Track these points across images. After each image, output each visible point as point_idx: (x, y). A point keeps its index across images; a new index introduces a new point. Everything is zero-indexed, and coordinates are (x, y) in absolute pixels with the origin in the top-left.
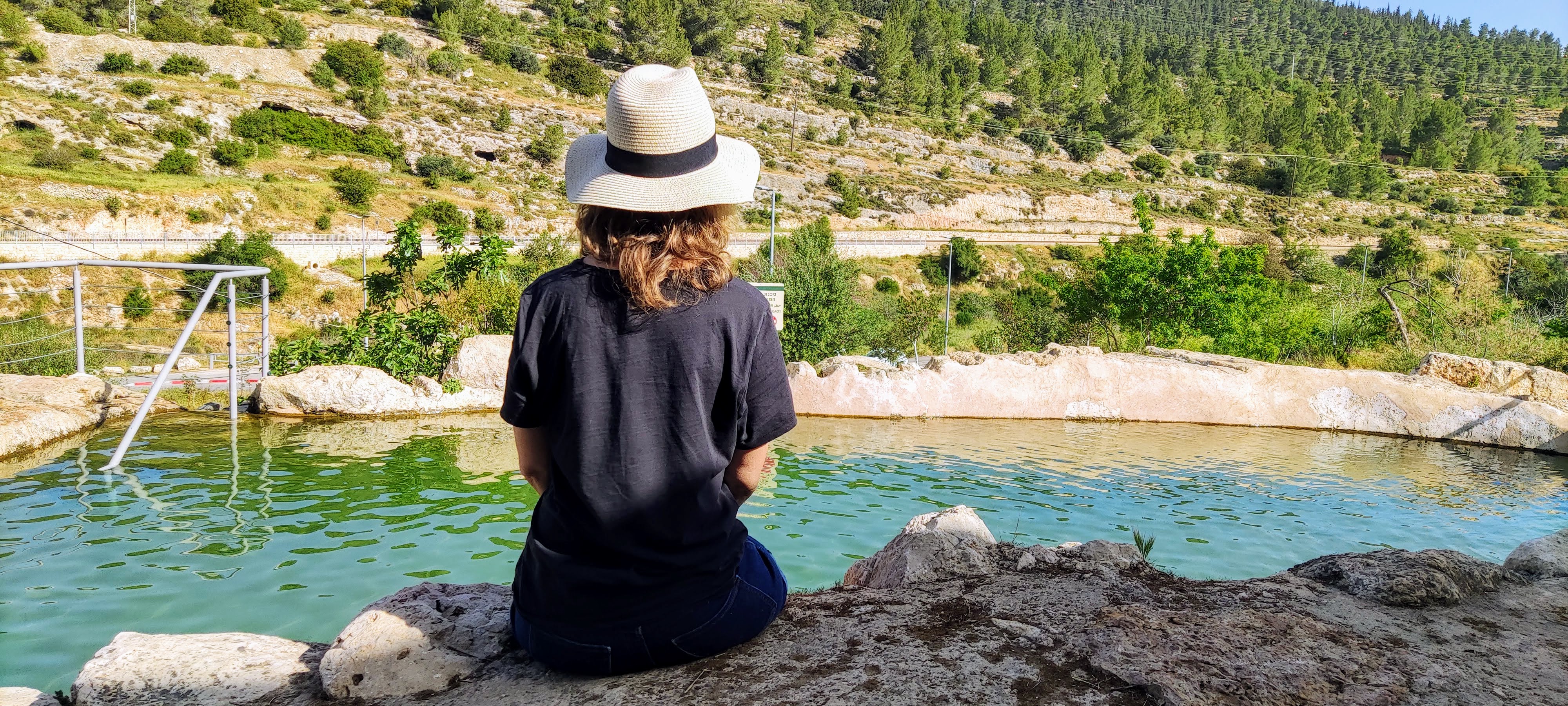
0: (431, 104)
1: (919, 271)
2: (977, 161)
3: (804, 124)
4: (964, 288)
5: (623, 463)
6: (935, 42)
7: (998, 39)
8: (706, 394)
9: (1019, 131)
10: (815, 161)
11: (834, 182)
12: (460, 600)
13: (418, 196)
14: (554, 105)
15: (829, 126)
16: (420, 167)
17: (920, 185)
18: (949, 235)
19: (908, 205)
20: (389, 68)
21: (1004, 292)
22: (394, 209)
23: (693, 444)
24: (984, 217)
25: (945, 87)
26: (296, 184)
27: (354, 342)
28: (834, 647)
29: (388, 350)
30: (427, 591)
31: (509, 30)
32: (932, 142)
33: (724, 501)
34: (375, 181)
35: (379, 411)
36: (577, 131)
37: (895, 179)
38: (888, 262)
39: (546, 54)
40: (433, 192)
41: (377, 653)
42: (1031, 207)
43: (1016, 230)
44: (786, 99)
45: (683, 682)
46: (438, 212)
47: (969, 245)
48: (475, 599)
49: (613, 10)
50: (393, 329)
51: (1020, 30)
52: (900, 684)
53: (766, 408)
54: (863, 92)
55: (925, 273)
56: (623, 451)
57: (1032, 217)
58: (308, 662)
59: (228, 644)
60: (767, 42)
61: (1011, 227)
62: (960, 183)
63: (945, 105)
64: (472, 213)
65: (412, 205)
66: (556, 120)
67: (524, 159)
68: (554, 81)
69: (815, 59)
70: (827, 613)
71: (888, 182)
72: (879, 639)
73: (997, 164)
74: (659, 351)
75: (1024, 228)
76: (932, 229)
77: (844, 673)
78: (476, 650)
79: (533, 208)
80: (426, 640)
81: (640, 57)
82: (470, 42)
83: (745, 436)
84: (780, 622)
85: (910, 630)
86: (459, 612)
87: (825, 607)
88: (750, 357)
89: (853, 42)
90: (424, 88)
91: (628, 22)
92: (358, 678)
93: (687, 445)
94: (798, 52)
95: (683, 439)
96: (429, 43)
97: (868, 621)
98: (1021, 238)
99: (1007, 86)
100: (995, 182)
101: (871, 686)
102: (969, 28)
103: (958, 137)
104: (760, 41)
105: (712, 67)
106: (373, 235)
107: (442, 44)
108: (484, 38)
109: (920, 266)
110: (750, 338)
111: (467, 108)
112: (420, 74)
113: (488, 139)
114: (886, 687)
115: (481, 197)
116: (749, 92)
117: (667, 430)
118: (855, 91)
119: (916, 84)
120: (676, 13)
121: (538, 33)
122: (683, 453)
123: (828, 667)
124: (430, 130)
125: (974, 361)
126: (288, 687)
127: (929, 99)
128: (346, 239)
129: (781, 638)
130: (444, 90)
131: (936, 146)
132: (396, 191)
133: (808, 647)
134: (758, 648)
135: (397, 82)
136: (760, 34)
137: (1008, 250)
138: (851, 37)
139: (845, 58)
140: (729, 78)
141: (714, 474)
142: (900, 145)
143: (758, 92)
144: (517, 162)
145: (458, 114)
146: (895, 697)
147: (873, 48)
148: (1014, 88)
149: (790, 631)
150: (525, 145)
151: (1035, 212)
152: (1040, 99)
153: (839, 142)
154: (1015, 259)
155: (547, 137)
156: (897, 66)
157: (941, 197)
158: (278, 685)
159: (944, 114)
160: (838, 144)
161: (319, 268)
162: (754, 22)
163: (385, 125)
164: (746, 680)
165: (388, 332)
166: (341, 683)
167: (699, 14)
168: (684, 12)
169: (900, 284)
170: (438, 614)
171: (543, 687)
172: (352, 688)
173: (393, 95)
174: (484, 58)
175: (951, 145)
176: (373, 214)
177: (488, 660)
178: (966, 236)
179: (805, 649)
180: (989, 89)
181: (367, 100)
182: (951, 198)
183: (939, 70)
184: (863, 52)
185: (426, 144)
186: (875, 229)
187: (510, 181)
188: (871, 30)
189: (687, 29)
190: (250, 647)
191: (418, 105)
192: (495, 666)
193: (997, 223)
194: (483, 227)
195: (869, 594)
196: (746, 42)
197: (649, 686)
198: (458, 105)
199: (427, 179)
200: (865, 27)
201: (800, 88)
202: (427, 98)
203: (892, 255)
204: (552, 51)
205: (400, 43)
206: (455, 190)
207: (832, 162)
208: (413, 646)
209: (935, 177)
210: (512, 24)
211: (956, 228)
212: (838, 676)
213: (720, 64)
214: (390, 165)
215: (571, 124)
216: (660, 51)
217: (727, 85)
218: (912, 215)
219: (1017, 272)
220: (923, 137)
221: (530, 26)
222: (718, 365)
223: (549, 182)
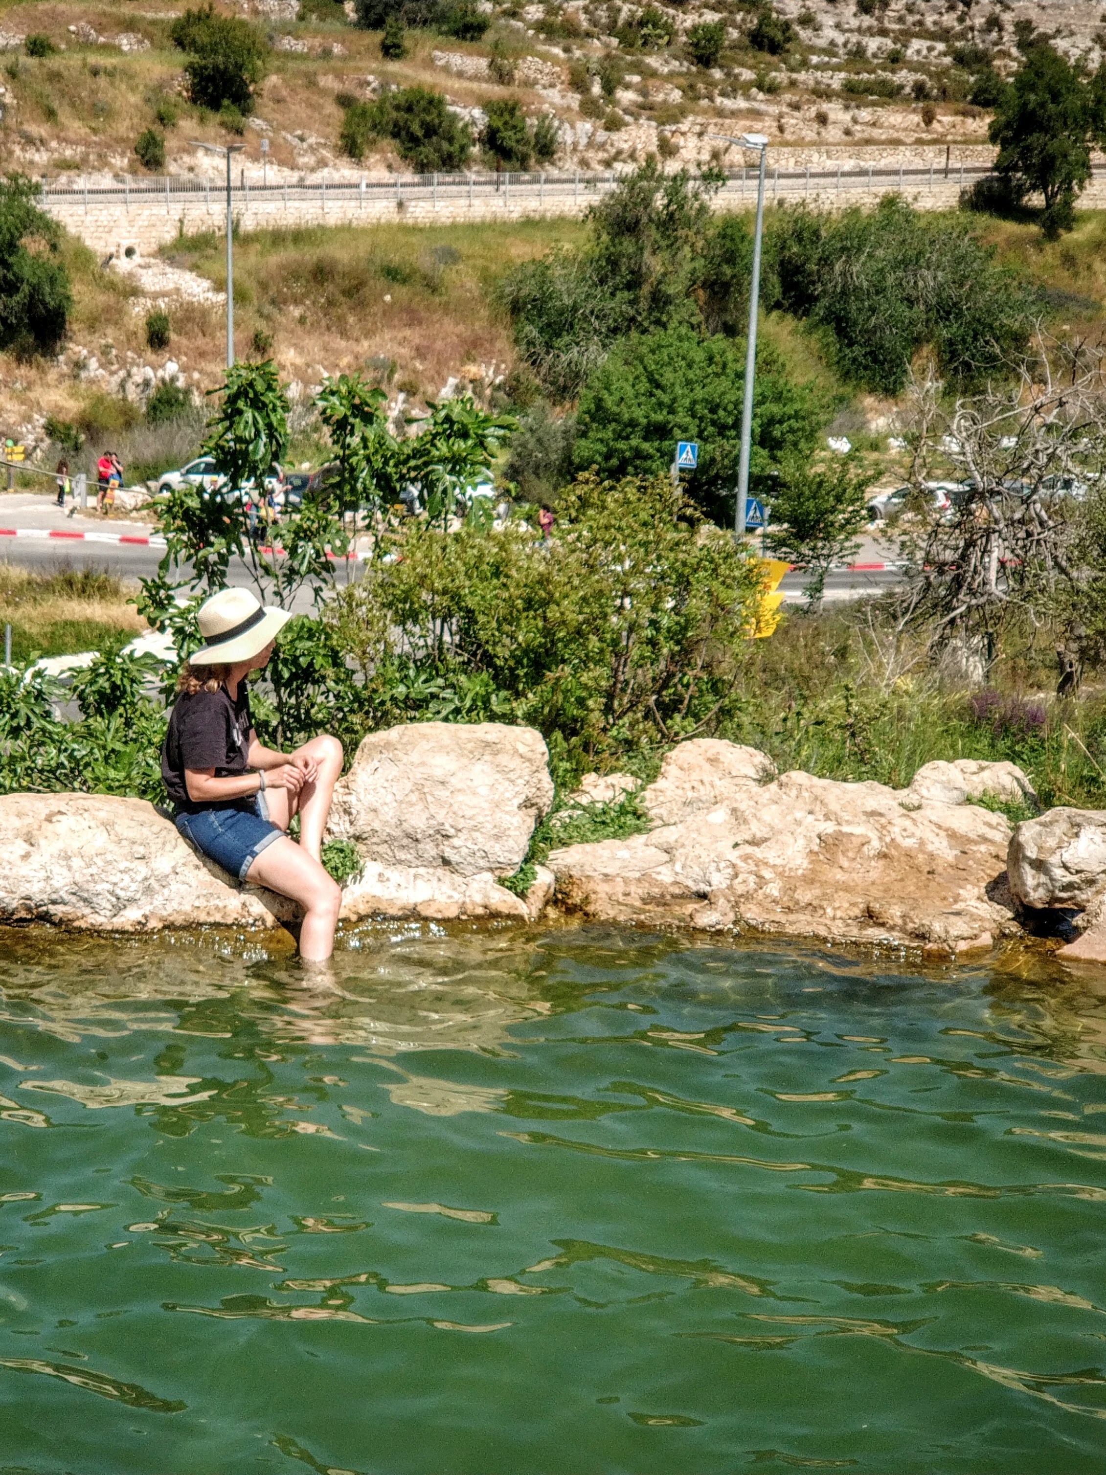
13: (358, 78)
22: (303, 111)
26: (93, 59)
34: (261, 46)
40: (394, 67)
64: (480, 115)
65: (347, 101)
79: (626, 96)
106: (255, 174)
115: (502, 75)
128: (197, 188)
132: (309, 66)
161: (137, 259)
176: (256, 124)
194: (502, 149)
199: (381, 34)
206: (444, 59)
214: (296, 4)
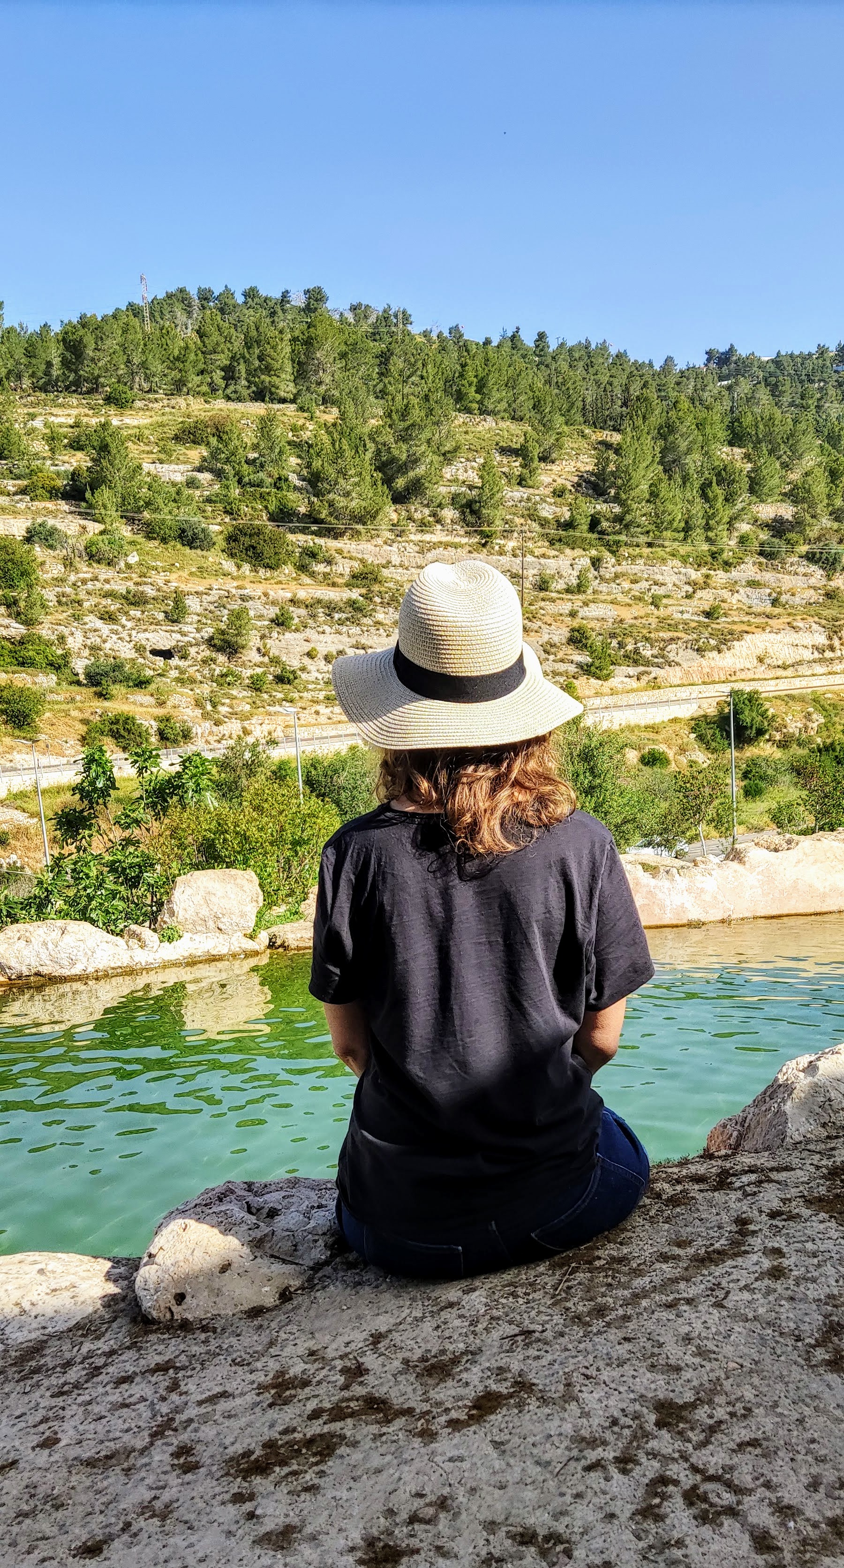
0: (94, 600)
1: (693, 736)
2: (754, 593)
3: (535, 572)
4: (751, 752)
5: (459, 1036)
6: (689, 451)
7: (769, 437)
8: (547, 949)
9: (804, 549)
10: (553, 616)
11: (577, 639)
12: (272, 1199)
13: (90, 711)
14: (235, 584)
15: (566, 571)
16: (88, 676)
17: (685, 631)
18: (726, 688)
19: (672, 656)
20: (43, 564)
21: (803, 752)
22: (65, 729)
23: (538, 1009)
24: (768, 661)
25: (707, 506)
27: (51, 892)
28: (720, 1228)
29: (90, 898)
30: (232, 1192)
31: (175, 501)
32: (695, 575)
33: (575, 1072)
34: (40, 699)
35: (91, 970)
36: (265, 612)
37: (653, 626)
38: (654, 729)
39: (220, 524)
40: (107, 704)
41: (197, 1268)
42: (827, 642)
43: (809, 673)
44: (511, 544)
45: (550, 1281)
46: (114, 727)
47: (752, 699)
48: (288, 1197)
49: (294, 461)
50: (93, 873)
51: (796, 421)
52: (811, 1269)
53: (617, 959)
54: (605, 524)
55: (701, 738)
56: (457, 1022)
57: (828, 654)
58: (115, 1281)
59: (26, 1268)
60: (481, 477)
61: (803, 670)
62: (734, 623)
63: (708, 528)
64: (153, 723)
65: (86, 722)
66: (239, 602)
67: (207, 653)
68: (232, 555)
69: (542, 491)
70: (702, 1186)
71: (645, 631)
72: (773, 1215)
73: (780, 593)
74: (489, 904)
75: (819, 669)
76: (704, 683)
77: (740, 1259)
78: (301, 1257)
79: (223, 710)
80: (246, 1250)
81: (331, 514)
82: (131, 521)
83: (594, 994)
84: (648, 1201)
85: (809, 1202)
86: (273, 1213)
87: (698, 1179)
88: (596, 901)
89: (587, 464)
90: (84, 582)
91: (312, 474)
92: (180, 1298)
93: (531, 1010)
94: (519, 484)
95: (526, 1004)
96: (84, 528)
97: (755, 1194)
98: (815, 682)
99: (785, 494)
100: (778, 616)
101: (777, 1273)
102: (731, 427)
103: (727, 565)
104: (473, 477)
105: (417, 516)
106: (45, 760)
107: (100, 527)
108: (146, 515)
109: (693, 730)
110: (594, 878)
111: (135, 600)
112: (78, 566)
113: (163, 633)
114: (795, 1273)
115: (162, 704)
116: (465, 540)
117: (506, 995)
118: (594, 524)
119: (670, 507)
120: (369, 455)
121: (209, 500)
122: (527, 1021)
123: (719, 1252)
124: (95, 631)
125: (785, 846)
126: (102, 1311)
127: (687, 523)
128: (16, 769)
129: (652, 1220)
130: (107, 581)
131: (701, 580)
132: (64, 707)
133: (689, 1229)
134: (629, 1234)
135: (53, 579)
136: (472, 468)
137: (802, 699)
138: (584, 458)
139: (579, 485)
140: (439, 527)
141: (563, 1040)
142: (656, 583)
143: (476, 539)
144: (199, 658)
145: (126, 608)
146: (809, 1285)
147: (612, 467)
148: (794, 495)
149: (662, 1211)
150: (206, 636)
151: (832, 648)
152: (828, 505)
153: (580, 588)
154: (811, 710)
155: (231, 624)
156: (644, 487)
157: (713, 642)
158: (90, 1310)
159: (708, 539)
160: (579, 592)
162: (463, 454)
163: (45, 631)
164: (625, 1274)
165: (88, 876)
166: (163, 1305)
167: (396, 452)
168: (378, 452)
169: (671, 754)
170: (253, 1219)
171: (387, 1295)
172: (175, 1309)
173: (50, 595)
174: (149, 537)
175: (720, 576)
176: (42, 737)
177: (317, 1267)
178: (747, 688)
179: (685, 1232)
180: (762, 501)
181: (22, 604)
182: (725, 642)
183: (697, 485)
184: (600, 475)
185: (94, 649)
186: (633, 691)
187: (193, 681)
188: (608, 445)
189: (384, 473)
190: (50, 1268)
191: (79, 603)
192: (327, 1273)
193: (785, 667)
194: (167, 739)
195: (747, 1160)
196: (456, 480)
197: (512, 1289)
198: (125, 598)
199: (99, 689)
200: (600, 443)
201: (526, 528)
202: (88, 593)
203: (658, 720)
204: (227, 520)
205: (53, 532)
206: (132, 698)
207: (573, 614)
208: (234, 1257)
209: (702, 619)
210: (178, 493)
211: (734, 678)
212: (734, 1263)
213: (427, 511)
214: (55, 678)
215: (258, 604)
216: (353, 504)
217: (438, 535)
218: (677, 668)
219: (815, 725)
220: (683, 570)
221: (198, 493)
222: (559, 915)
223: (238, 677)
